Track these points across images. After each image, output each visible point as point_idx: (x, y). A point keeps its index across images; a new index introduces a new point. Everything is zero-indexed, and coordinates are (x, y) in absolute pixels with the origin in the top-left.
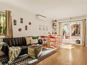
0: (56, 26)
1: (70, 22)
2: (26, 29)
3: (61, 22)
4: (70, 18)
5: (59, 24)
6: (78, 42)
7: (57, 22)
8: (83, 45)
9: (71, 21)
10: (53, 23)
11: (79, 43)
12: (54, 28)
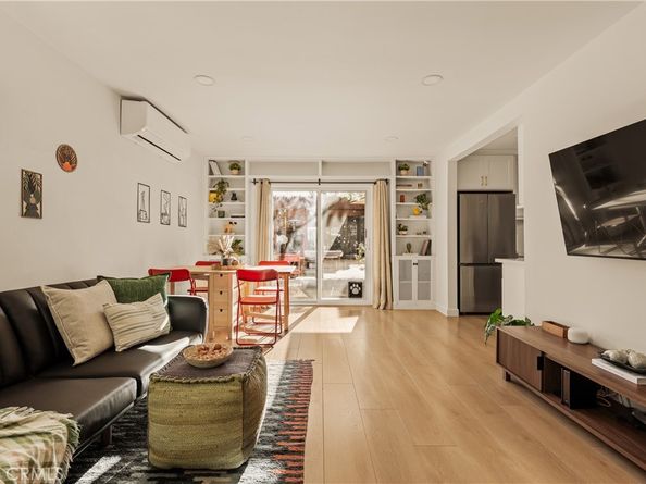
0: (234, 197)
1: (319, 182)
2: (31, 211)
3: (271, 178)
4: (324, 163)
5: (256, 188)
6: (355, 291)
7: (248, 177)
8: (383, 303)
9: (323, 178)
10: (217, 175)
11: (360, 295)
12: (222, 215)
